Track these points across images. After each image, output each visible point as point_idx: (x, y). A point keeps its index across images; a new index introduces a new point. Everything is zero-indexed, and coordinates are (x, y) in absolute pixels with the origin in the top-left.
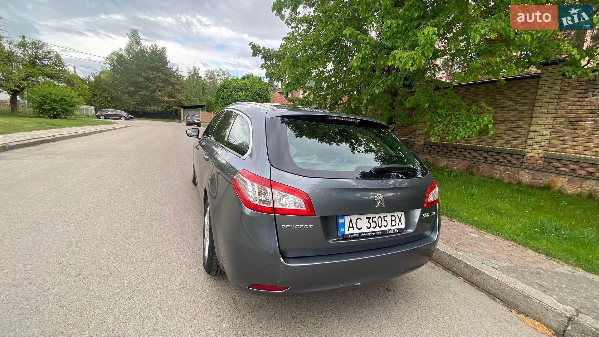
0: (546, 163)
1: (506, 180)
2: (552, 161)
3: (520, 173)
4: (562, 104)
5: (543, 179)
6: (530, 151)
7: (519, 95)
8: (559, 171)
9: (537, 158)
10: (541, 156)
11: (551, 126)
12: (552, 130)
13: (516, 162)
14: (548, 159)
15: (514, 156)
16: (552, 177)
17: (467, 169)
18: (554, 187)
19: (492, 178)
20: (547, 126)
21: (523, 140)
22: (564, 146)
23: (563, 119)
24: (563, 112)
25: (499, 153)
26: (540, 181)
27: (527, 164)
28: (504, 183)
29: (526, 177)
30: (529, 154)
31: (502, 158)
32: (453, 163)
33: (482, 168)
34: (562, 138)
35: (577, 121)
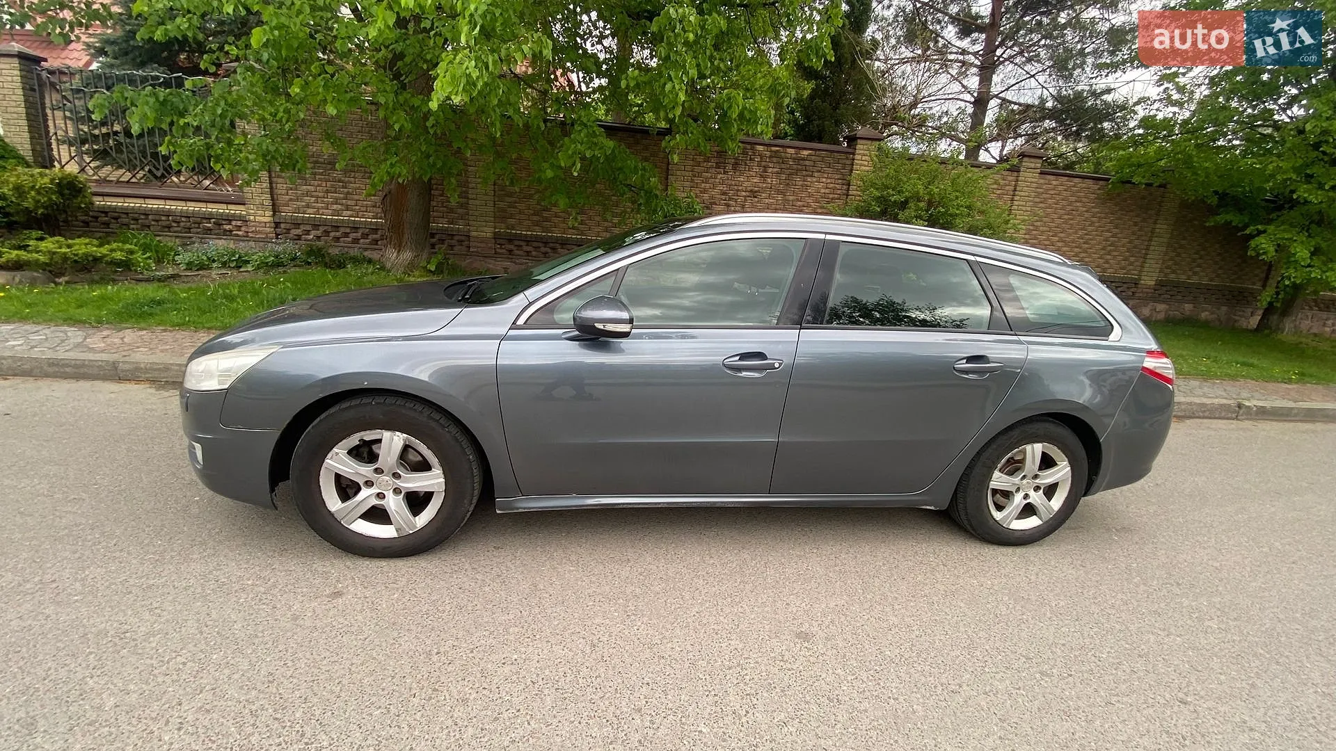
35: (712, 204)
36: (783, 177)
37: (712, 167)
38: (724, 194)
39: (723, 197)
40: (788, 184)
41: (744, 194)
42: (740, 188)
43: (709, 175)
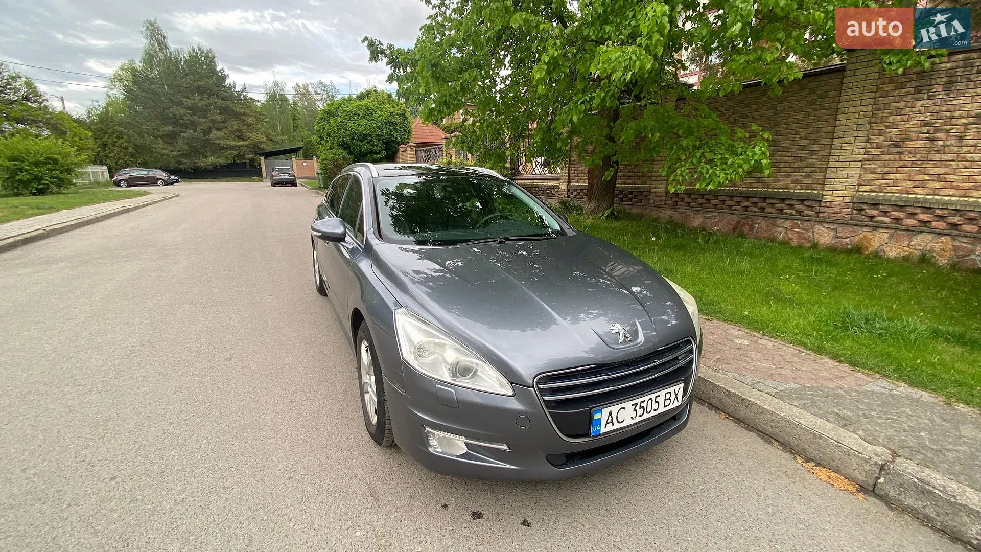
0: (855, 212)
1: (795, 242)
3: (816, 230)
4: (881, 114)
5: (851, 237)
6: (830, 193)
7: (813, 103)
8: (876, 222)
9: (841, 204)
10: (847, 200)
11: (862, 151)
12: (865, 157)
13: (810, 213)
14: (858, 205)
15: (806, 203)
16: (864, 233)
17: (734, 229)
18: (867, 248)
19: (773, 240)
20: (857, 151)
21: (819, 176)
22: (883, 182)
23: (882, 138)
24: (882, 126)
25: (782, 200)
26: (846, 240)
27: (825, 215)
28: (791, 248)
29: (824, 236)
30: (829, 199)
31: (787, 207)
32: (713, 221)
33: (757, 226)
34: (879, 170)
35: (904, 140)
37: (908, 94)
38: (926, 125)
39: (925, 129)
43: (903, 104)
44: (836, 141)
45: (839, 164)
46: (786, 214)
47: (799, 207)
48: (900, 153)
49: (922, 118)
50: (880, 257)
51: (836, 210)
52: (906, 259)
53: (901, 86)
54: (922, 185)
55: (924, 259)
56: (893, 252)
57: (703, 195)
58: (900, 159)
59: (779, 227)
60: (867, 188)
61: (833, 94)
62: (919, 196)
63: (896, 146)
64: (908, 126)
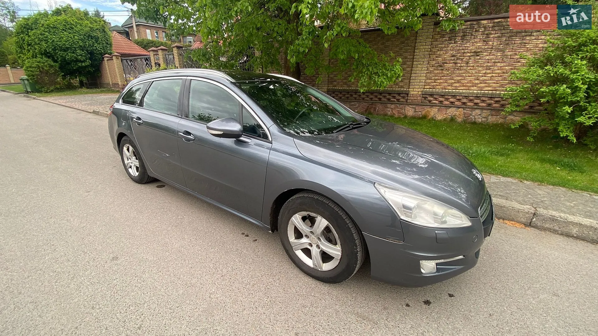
0: (423, 99)
1: (396, 116)
2: (427, 96)
3: (406, 109)
4: (434, 50)
5: (422, 111)
6: (412, 90)
7: (403, 43)
8: (432, 103)
9: (418, 95)
10: (420, 93)
11: (426, 68)
12: (427, 71)
13: (403, 100)
14: (425, 95)
15: (402, 95)
16: (428, 109)
17: (366, 111)
18: (428, 116)
19: (386, 115)
20: (424, 68)
21: (407, 81)
22: (435, 84)
23: (434, 62)
24: (434, 57)
25: (390, 94)
26: (419, 113)
27: (410, 101)
28: (395, 118)
29: (410, 111)
30: (412, 93)
31: (392, 98)
32: (355, 107)
33: (377, 108)
34: (433, 78)
35: (444, 63)
36: (504, 39)
37: (446, 40)
38: (453, 56)
39: (453, 58)
40: (508, 44)
41: (469, 54)
42: (466, 51)
43: (443, 45)
44: (415, 63)
45: (416, 75)
46: (392, 101)
47: (398, 97)
48: (442, 70)
49: (452, 53)
50: (435, 120)
51: (415, 98)
52: (445, 120)
53: (443, 36)
54: (451, 85)
55: (452, 119)
56: (439, 117)
57: (348, 92)
58: (442, 73)
59: (388, 108)
60: (428, 87)
61: (413, 38)
62: (450, 90)
63: (441, 66)
64: (445, 57)
